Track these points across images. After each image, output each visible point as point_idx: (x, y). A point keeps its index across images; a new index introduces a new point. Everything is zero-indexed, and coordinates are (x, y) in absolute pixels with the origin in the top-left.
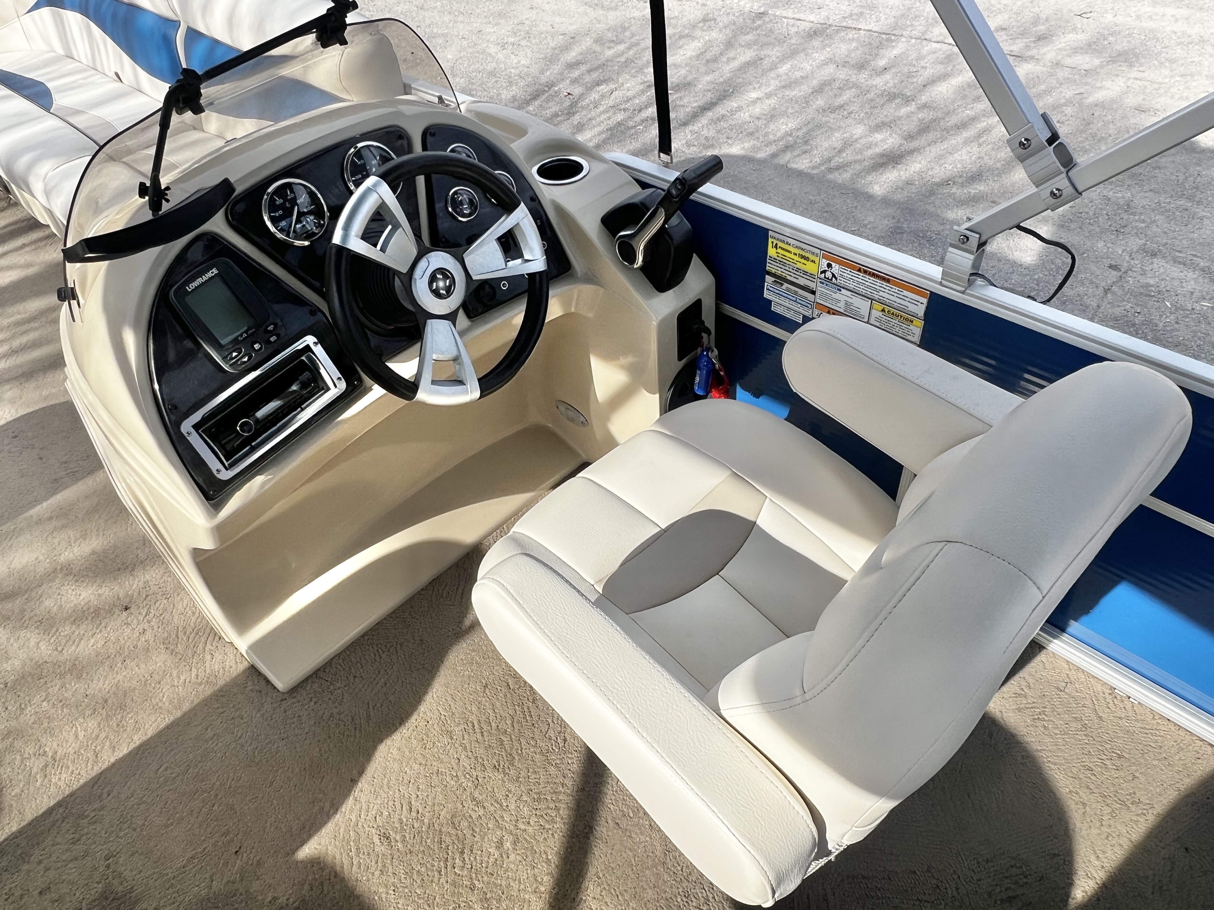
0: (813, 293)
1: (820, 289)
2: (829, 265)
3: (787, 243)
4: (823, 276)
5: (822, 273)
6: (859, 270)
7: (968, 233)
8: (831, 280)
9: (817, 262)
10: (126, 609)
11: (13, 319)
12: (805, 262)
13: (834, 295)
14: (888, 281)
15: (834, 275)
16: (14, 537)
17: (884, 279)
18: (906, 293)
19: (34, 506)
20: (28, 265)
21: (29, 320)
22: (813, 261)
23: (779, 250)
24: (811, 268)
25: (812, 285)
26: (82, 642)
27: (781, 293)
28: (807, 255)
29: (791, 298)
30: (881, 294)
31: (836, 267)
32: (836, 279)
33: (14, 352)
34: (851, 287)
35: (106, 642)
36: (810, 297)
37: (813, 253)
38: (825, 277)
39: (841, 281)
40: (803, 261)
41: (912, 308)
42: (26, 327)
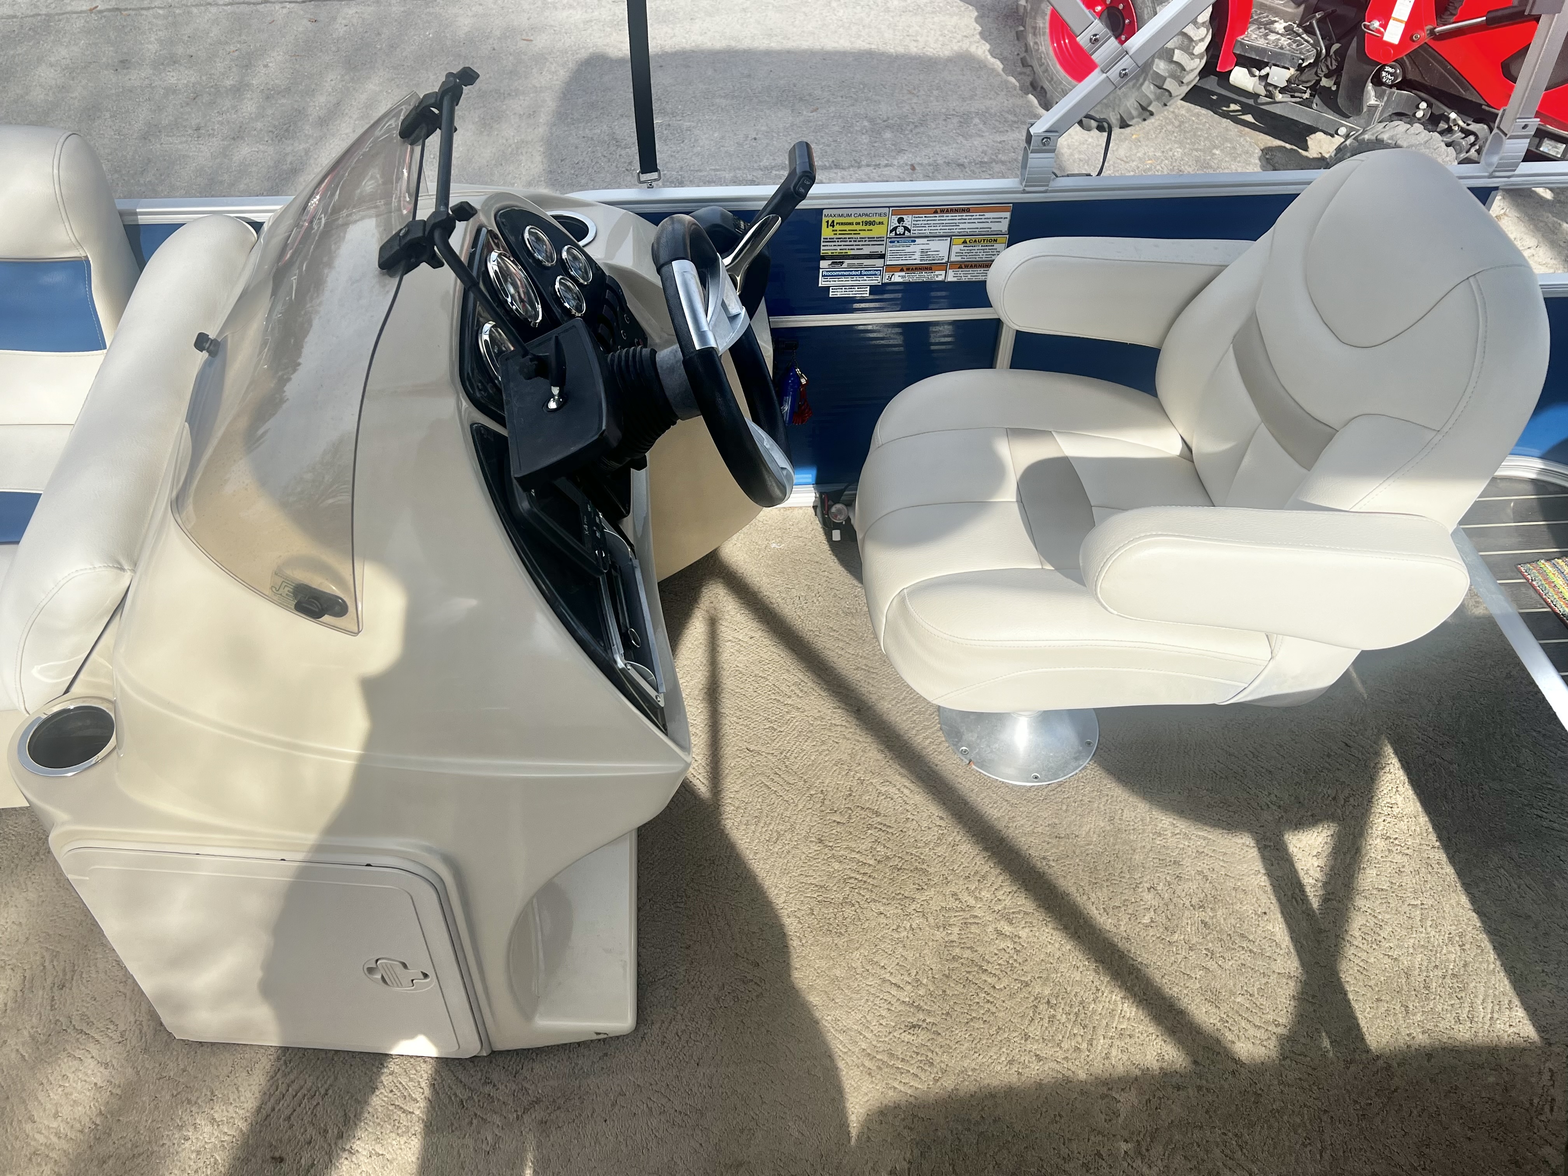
0: (882, 256)
1: (891, 249)
2: (901, 220)
3: (848, 215)
4: (893, 234)
5: (891, 232)
6: (936, 212)
7: (1048, 134)
8: (904, 234)
9: (885, 222)
12: (871, 227)
13: (908, 249)
14: (968, 210)
15: (906, 229)
17: (963, 210)
18: (987, 215)
22: (881, 223)
23: (837, 227)
24: (878, 231)
25: (880, 249)
27: (840, 273)
28: (872, 219)
29: (854, 273)
30: (962, 226)
31: (908, 220)
32: (909, 231)
34: (927, 232)
36: (879, 262)
37: (880, 215)
38: (896, 234)
39: (915, 231)
40: (868, 227)
41: (995, 227)
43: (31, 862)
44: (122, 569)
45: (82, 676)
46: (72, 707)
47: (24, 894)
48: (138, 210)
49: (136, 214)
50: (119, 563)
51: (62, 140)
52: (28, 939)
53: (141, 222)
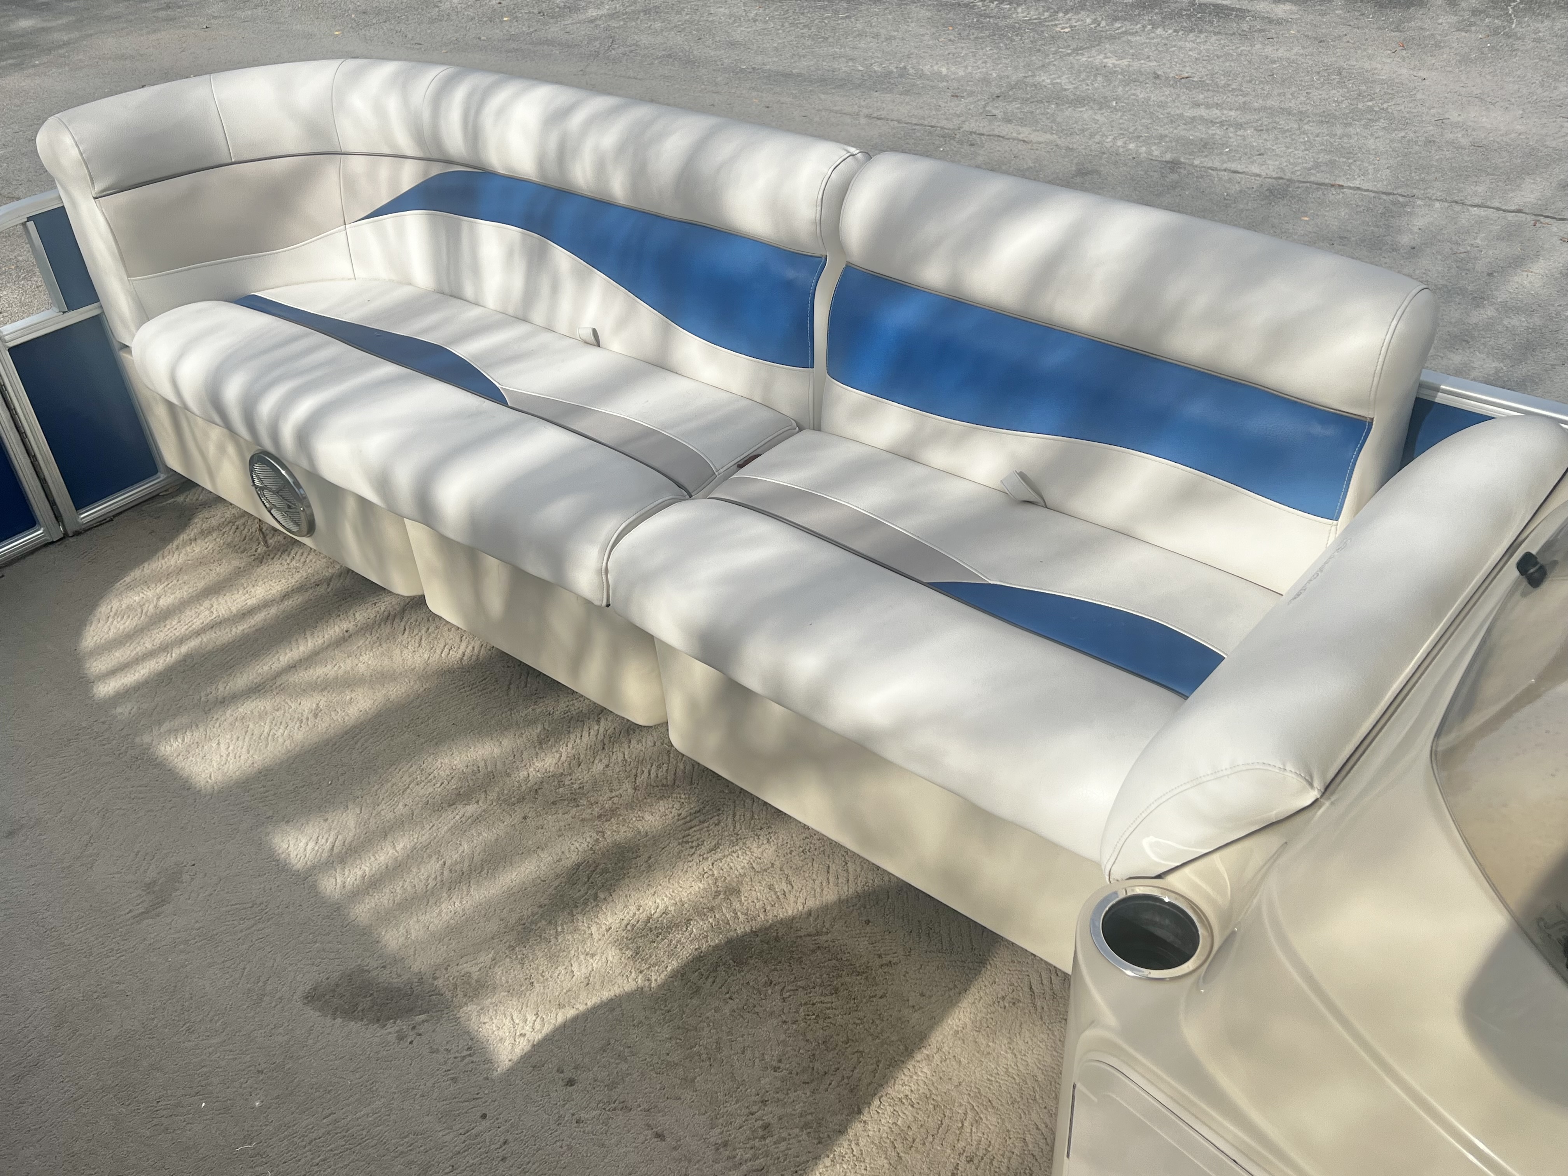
11: (409, 798)
20: (383, 678)
33: (461, 876)
43: (994, 1003)
44: (1311, 784)
45: (1187, 870)
46: (1167, 900)
47: (976, 1034)
48: (1442, 387)
49: (1437, 390)
50: (1311, 777)
51: (1415, 291)
52: (960, 1084)
53: (1437, 400)
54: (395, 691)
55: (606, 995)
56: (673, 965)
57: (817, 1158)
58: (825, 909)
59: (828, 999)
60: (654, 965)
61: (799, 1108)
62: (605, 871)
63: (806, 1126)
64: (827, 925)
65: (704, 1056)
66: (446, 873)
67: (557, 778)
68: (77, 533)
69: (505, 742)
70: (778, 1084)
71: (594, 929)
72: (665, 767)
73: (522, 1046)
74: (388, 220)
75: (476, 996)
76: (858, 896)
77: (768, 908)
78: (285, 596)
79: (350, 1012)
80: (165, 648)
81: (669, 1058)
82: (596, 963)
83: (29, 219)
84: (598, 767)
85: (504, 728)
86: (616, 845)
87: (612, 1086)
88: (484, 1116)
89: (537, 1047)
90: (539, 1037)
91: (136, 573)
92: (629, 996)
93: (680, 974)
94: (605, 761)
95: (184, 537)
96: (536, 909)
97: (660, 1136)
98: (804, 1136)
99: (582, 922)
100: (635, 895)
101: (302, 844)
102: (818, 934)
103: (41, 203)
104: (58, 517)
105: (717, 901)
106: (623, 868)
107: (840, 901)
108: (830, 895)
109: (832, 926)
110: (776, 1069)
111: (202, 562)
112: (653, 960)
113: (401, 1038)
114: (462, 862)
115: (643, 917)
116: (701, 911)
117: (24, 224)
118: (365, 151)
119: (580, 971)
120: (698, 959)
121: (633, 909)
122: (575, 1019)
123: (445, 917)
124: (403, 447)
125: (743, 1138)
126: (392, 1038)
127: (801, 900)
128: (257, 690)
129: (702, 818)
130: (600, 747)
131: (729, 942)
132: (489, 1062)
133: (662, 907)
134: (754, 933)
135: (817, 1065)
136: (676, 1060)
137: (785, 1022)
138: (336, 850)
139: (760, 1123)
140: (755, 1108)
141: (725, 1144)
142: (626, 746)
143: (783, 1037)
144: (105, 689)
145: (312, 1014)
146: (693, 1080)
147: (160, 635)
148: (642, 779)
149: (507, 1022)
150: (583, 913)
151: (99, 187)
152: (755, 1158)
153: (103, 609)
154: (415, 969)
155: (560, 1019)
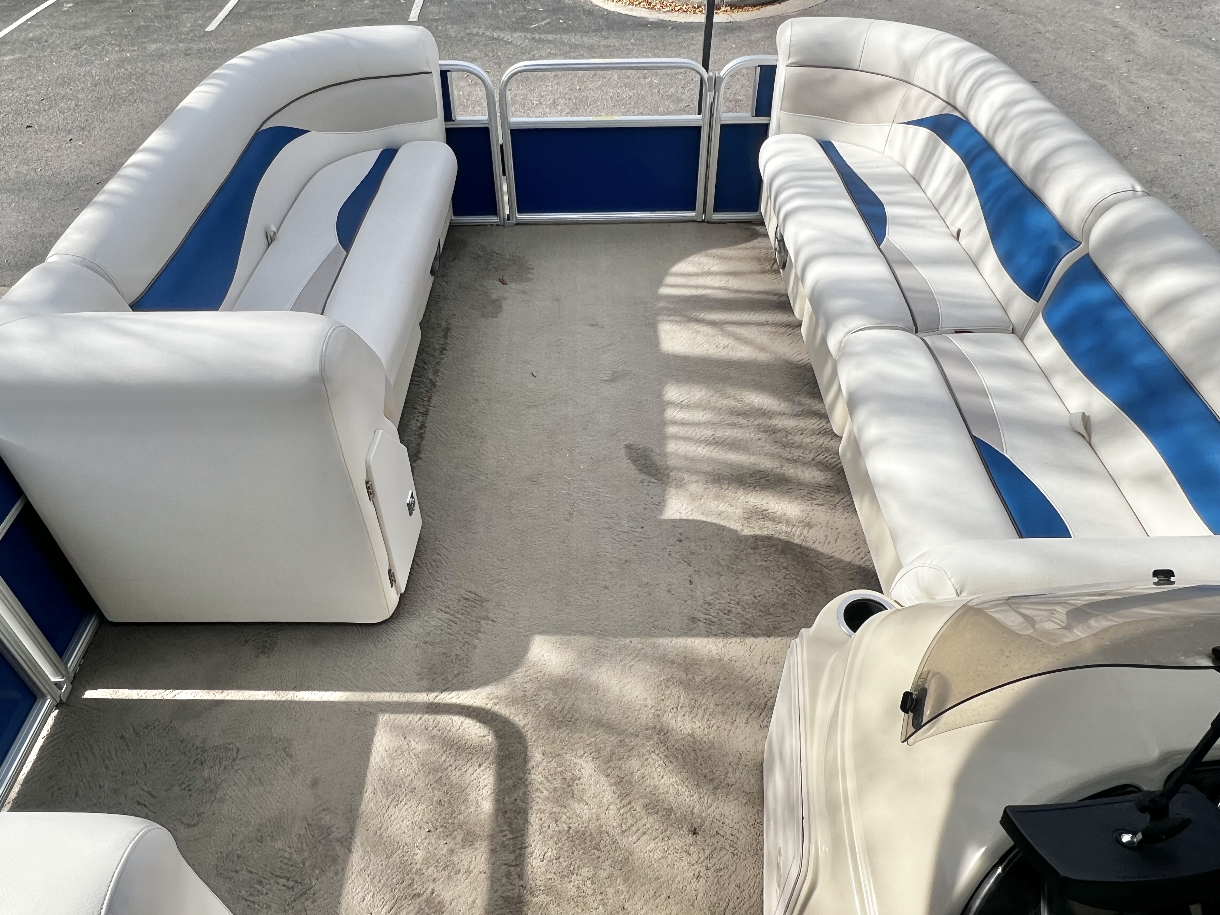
10: (695, 833)
11: (725, 402)
16: (637, 659)
19: (666, 635)
20: (763, 349)
21: (741, 413)
26: (644, 837)
33: (716, 443)
35: (662, 857)
42: (734, 419)
54: (762, 357)
55: (722, 523)
56: (757, 532)
57: (735, 636)
58: (840, 561)
59: (803, 592)
60: (750, 527)
61: (749, 616)
62: (768, 481)
63: (745, 624)
64: (833, 567)
65: (734, 571)
66: (712, 438)
67: (787, 432)
68: (708, 222)
69: (783, 405)
70: (750, 602)
71: (742, 498)
72: (835, 460)
73: (677, 516)
74: (912, 128)
75: (679, 488)
76: (860, 567)
77: (817, 542)
78: (759, 292)
79: (635, 461)
80: (697, 287)
81: (721, 561)
82: (730, 510)
83: (759, 66)
84: (808, 440)
85: (787, 399)
86: (783, 475)
87: (692, 553)
88: (642, 528)
89: (681, 520)
90: (685, 518)
91: (714, 251)
92: (730, 530)
93: (756, 538)
94: (813, 440)
95: (744, 245)
96: (729, 475)
97: (691, 583)
98: (740, 627)
99: (741, 492)
100: (771, 497)
101: (674, 393)
102: (825, 567)
103: (767, 60)
104: (704, 211)
105: (800, 525)
106: (776, 485)
107: (849, 563)
108: (847, 558)
109: (835, 569)
110: (755, 597)
111: (741, 259)
112: (752, 525)
113: (642, 482)
114: (722, 438)
115: (764, 508)
116: (788, 522)
117: (756, 67)
118: (922, 87)
119: (722, 507)
120: (769, 538)
121: (764, 502)
122: (704, 522)
123: (696, 453)
124: (813, 241)
125: (717, 607)
126: (639, 480)
127: (833, 550)
128: (713, 324)
129: (828, 490)
130: (817, 432)
131: (787, 542)
132: (661, 512)
133: (776, 510)
134: (800, 546)
135: (772, 609)
136: (723, 564)
137: (776, 585)
138: (683, 403)
139: (729, 608)
140: (732, 602)
141: (710, 604)
142: (829, 439)
143: (770, 589)
144: (664, 291)
145: (623, 452)
146: (721, 575)
147: (701, 281)
148: (821, 457)
149: (680, 505)
150: (744, 489)
151: (790, 61)
152: (714, 617)
153: (690, 259)
154: (668, 463)
155: (698, 518)
